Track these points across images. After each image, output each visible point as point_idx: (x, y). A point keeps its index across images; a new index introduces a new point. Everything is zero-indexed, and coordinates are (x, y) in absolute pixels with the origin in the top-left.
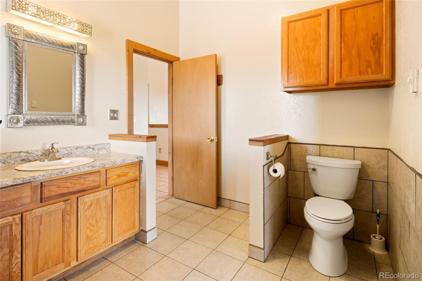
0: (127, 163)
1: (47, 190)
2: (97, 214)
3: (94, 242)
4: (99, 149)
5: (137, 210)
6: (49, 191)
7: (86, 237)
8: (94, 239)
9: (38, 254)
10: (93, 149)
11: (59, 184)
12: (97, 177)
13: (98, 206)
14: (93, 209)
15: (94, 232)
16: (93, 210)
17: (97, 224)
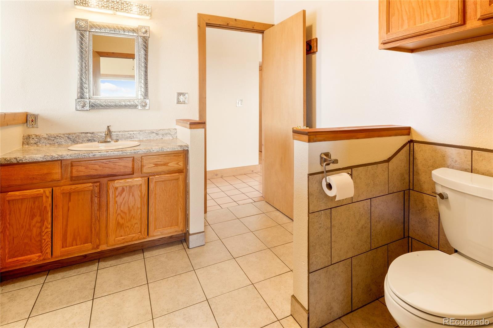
0: (165, 152)
1: (76, 170)
2: (129, 202)
3: (126, 230)
4: (163, 135)
5: (180, 207)
6: (77, 171)
7: (117, 223)
8: (126, 228)
9: (67, 229)
10: (156, 134)
11: (88, 165)
12: (129, 163)
13: (131, 194)
14: (125, 195)
15: (126, 220)
16: (125, 197)
17: (130, 213)
